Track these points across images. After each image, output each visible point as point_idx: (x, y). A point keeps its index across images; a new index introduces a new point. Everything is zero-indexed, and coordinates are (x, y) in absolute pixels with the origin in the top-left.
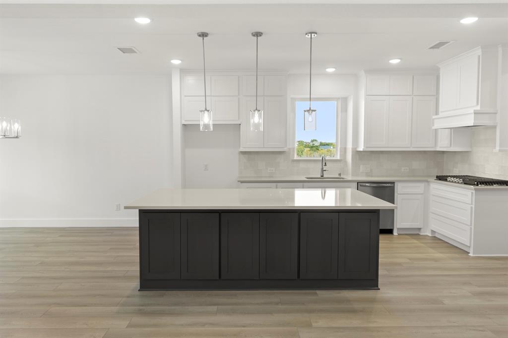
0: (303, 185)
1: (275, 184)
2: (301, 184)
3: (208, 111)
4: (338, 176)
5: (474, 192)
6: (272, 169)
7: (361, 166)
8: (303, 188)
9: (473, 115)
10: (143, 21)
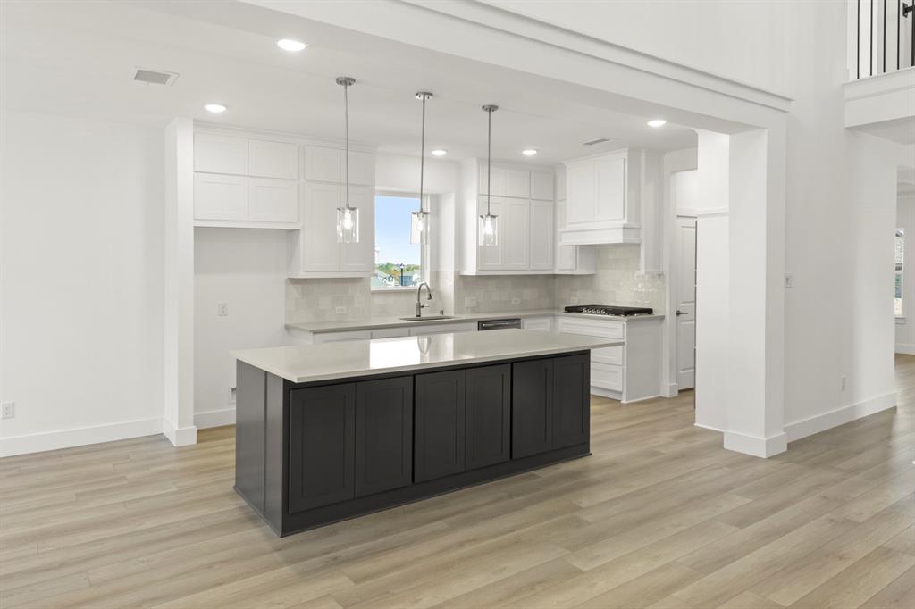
0: (410, 330)
1: (369, 332)
2: (407, 329)
3: (353, 209)
4: (438, 315)
5: (625, 324)
6: (342, 307)
7: (466, 299)
8: (410, 335)
9: (621, 230)
10: (291, 45)
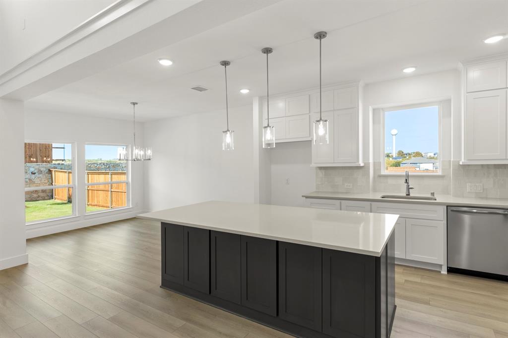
1: (339, 201)
6: (349, 184)
7: (468, 184)
